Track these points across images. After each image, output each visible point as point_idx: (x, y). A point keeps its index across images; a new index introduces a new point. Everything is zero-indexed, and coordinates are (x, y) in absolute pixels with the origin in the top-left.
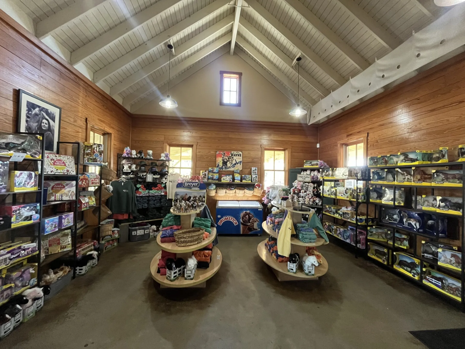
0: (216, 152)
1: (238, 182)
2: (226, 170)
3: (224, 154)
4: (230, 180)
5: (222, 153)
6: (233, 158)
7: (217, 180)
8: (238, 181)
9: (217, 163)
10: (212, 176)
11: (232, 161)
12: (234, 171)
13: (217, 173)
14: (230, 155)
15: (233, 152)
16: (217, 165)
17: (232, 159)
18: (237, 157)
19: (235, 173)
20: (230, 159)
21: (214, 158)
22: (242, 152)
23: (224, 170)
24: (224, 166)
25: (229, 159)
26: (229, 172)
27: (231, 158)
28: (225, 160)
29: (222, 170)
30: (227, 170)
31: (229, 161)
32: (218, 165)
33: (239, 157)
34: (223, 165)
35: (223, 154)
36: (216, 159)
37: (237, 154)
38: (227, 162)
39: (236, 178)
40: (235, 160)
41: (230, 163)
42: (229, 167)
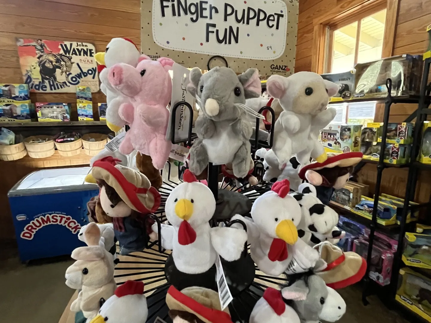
0: (17, 40)
1: (87, 122)
2: (54, 91)
3: (41, 46)
4: (64, 118)
5: (34, 44)
6: (70, 59)
7: (26, 118)
8: (86, 119)
9: (24, 73)
10: (8, 108)
11: (69, 67)
12: (75, 94)
13: (24, 99)
14: (62, 52)
15: (68, 44)
16: (25, 78)
17: (69, 63)
18: (82, 57)
19: (79, 98)
20: (62, 63)
21: (14, 59)
22: (94, 45)
23: (48, 90)
24: (47, 81)
25: (58, 61)
26: (65, 96)
27: (66, 59)
28: (48, 65)
29: (41, 91)
30: (57, 91)
31: (60, 68)
32: (29, 77)
33: (89, 58)
34: (43, 78)
35: (39, 48)
36: (18, 61)
37: (80, 48)
38: (54, 70)
39: (80, 112)
40: (78, 64)
41: (64, 73)
42: (61, 84)
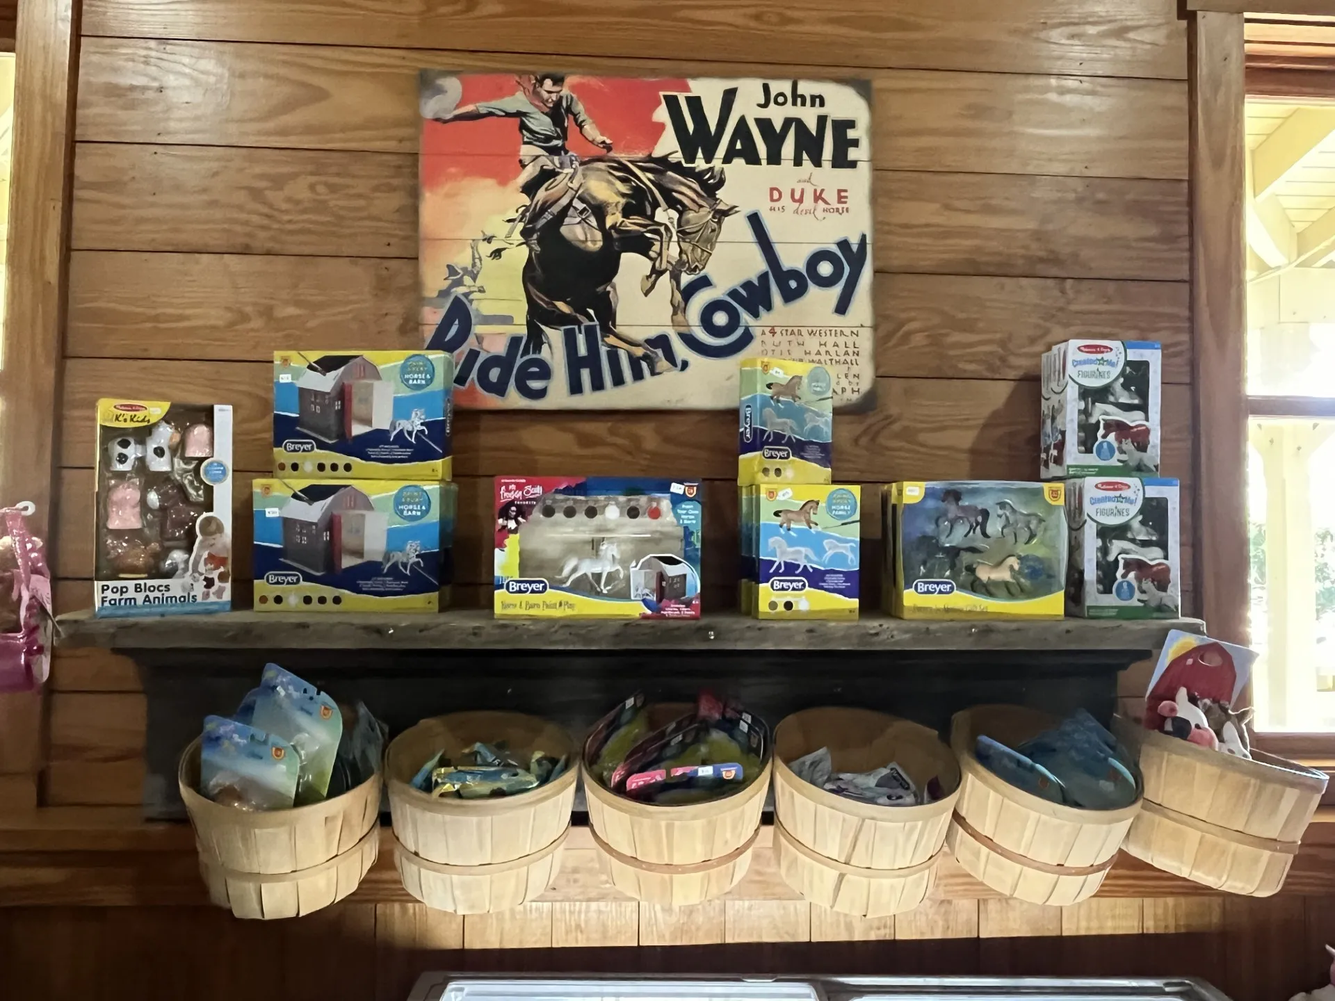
1: (814, 624)
2: (589, 400)
3: (557, 113)
4: (666, 589)
5: (518, 101)
6: (710, 186)
7: (416, 584)
8: (808, 600)
9: (434, 280)
10: (313, 512)
11: (706, 240)
12: (731, 415)
13: (421, 453)
14: (668, 145)
15: (709, 91)
16: (433, 317)
17: (699, 216)
18: (787, 174)
19: (758, 441)
20: (664, 215)
22: (864, 89)
23: (558, 395)
24: (554, 336)
25: (638, 203)
26: (647, 433)
27: (687, 190)
28: (578, 231)
29: (514, 399)
30: (611, 398)
31: (640, 245)
32: (460, 312)
33: (828, 177)
34: (539, 317)
35: (541, 123)
36: (412, 213)
37: (777, 115)
38: (606, 265)
40: (755, 220)
41: (665, 279)
42: (639, 352)
